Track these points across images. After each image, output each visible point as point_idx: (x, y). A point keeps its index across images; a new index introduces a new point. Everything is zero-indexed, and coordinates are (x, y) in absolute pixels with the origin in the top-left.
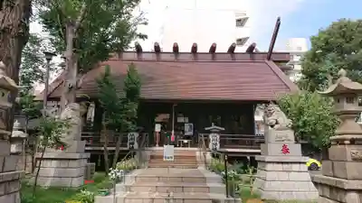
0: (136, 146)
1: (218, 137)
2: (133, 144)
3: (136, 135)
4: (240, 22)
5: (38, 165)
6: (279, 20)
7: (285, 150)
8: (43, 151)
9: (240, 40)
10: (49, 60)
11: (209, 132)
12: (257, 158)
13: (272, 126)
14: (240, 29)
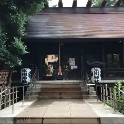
0: (28, 80)
2: (25, 78)
3: (28, 71)
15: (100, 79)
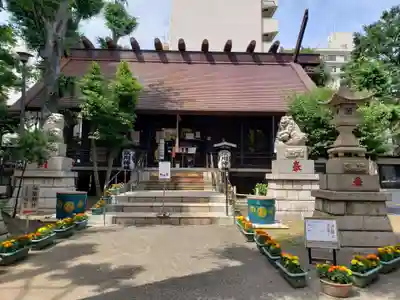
0: (132, 165)
1: (229, 154)
2: (128, 163)
3: (132, 153)
4: (267, 12)
5: (17, 185)
6: (307, 13)
7: (297, 167)
8: (23, 169)
9: (266, 35)
10: (24, 62)
11: (219, 149)
12: (268, 176)
13: (284, 141)
14: (266, 20)
15: (229, 166)
